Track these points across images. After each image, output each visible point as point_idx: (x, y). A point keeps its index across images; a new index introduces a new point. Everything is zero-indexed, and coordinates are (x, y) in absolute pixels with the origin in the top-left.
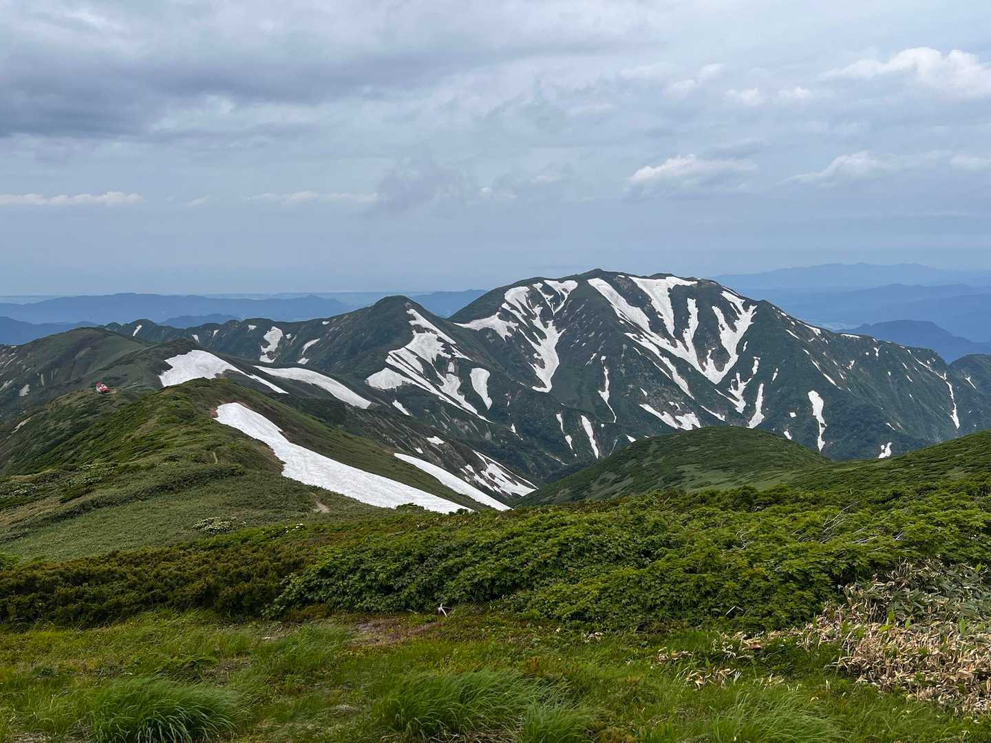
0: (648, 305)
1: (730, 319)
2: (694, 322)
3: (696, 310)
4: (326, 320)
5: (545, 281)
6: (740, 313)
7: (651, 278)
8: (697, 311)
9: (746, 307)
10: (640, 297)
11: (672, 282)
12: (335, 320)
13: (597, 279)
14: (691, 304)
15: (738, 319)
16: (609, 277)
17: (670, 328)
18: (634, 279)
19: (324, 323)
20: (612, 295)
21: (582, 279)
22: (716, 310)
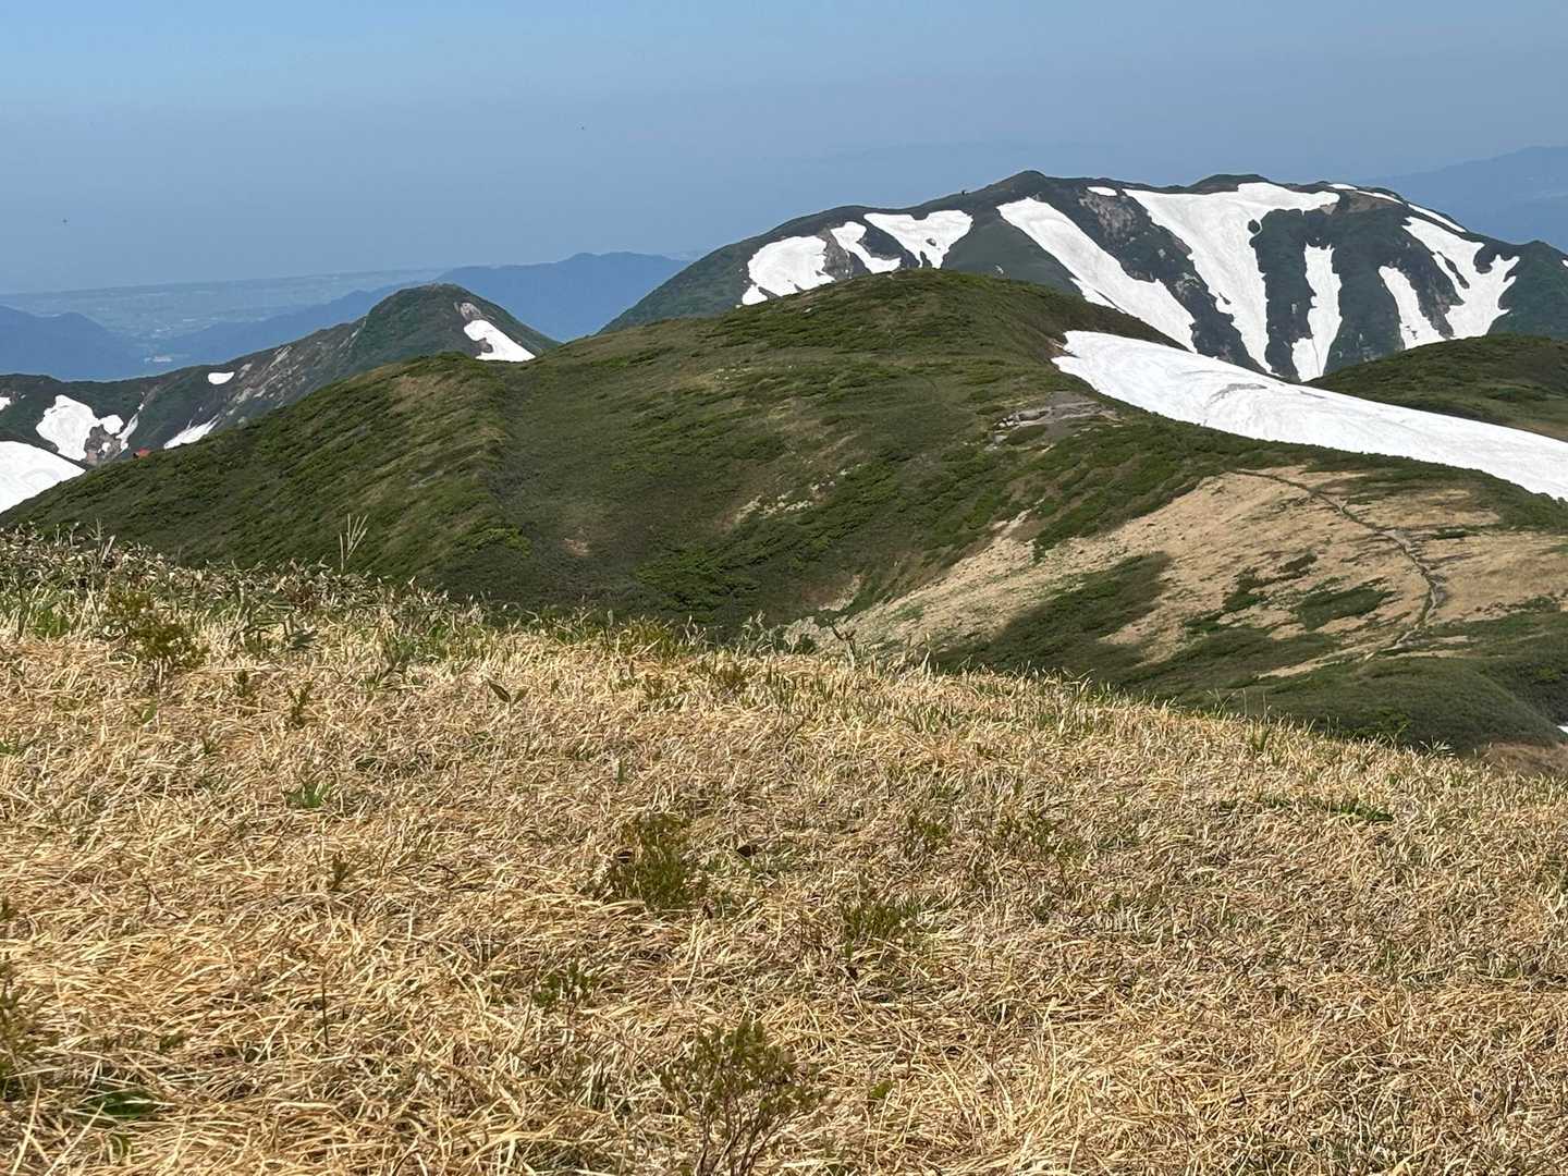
0: (1187, 277)
1: (1435, 304)
2: (1325, 319)
3: (1335, 283)
4: (223, 369)
5: (868, 217)
6: (1465, 284)
7: (1195, 190)
8: (1339, 285)
9: (1483, 263)
10: (1162, 253)
11: (1259, 200)
12: (247, 367)
13: (1029, 201)
14: (1319, 264)
15: (1460, 302)
16: (1065, 195)
17: (1256, 340)
18: (1142, 197)
19: (217, 378)
20: (1073, 250)
21: (982, 205)
22: (1395, 280)
